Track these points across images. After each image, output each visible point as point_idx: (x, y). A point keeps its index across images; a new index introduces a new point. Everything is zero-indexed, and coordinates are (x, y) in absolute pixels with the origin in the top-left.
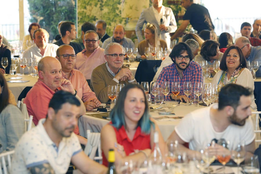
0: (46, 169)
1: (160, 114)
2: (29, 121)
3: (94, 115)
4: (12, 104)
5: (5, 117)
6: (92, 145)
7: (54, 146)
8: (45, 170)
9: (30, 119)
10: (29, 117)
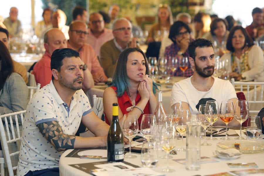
0: (54, 125)
1: (167, 87)
2: (37, 89)
3: (103, 88)
4: (15, 72)
5: (9, 85)
6: (98, 110)
7: (65, 106)
8: (53, 127)
9: (37, 87)
10: (37, 85)
